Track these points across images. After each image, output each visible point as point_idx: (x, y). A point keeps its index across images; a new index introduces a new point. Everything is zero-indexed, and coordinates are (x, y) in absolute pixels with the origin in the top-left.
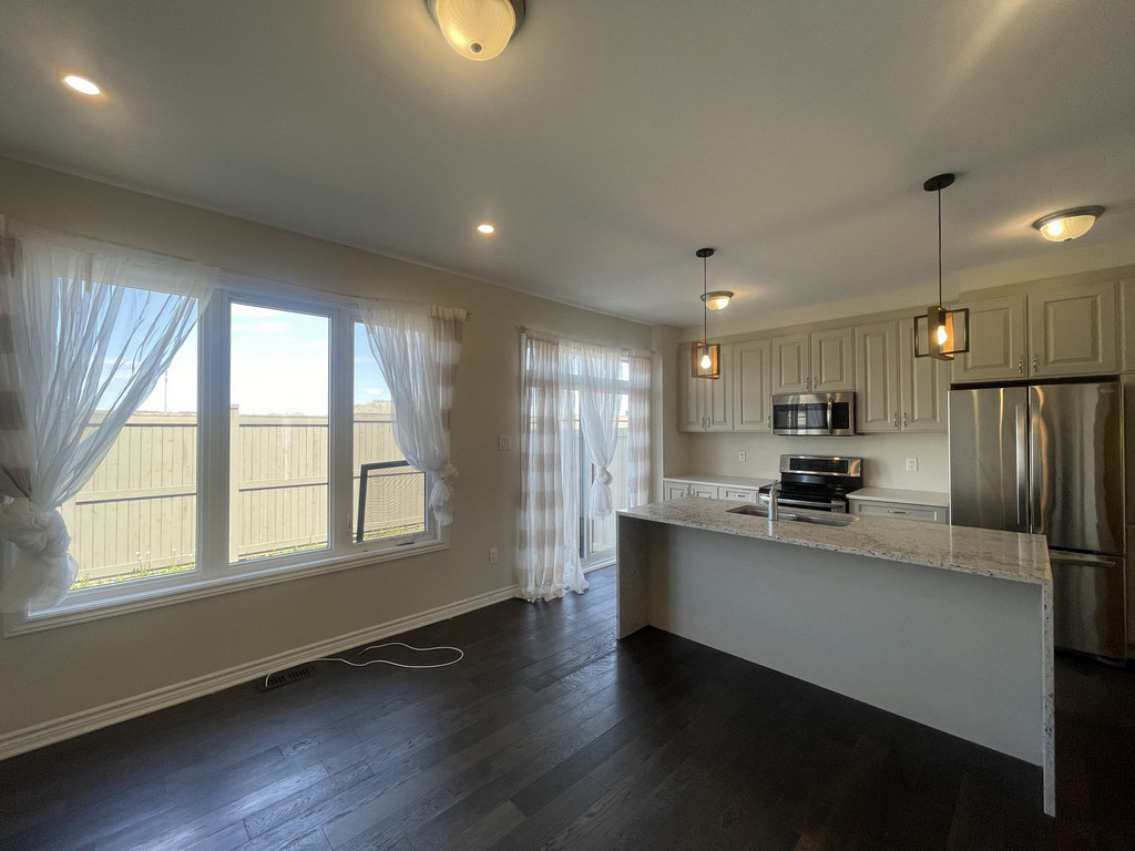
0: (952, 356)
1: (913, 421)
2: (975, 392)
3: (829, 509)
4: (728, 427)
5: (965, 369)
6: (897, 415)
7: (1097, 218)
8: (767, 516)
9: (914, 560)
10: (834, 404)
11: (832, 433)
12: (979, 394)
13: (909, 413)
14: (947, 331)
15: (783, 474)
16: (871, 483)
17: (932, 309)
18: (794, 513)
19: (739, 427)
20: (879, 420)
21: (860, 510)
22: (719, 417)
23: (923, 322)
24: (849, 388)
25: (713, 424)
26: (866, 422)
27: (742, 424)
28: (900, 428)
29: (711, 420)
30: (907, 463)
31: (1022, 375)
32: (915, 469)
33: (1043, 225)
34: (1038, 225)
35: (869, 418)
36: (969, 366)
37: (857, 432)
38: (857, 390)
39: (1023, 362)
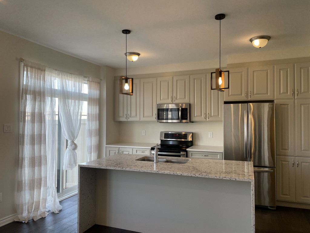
0: (223, 90)
1: (211, 117)
2: (232, 105)
3: (179, 156)
4: (137, 119)
5: (229, 96)
6: (206, 114)
7: (268, 40)
8: (153, 161)
9: (210, 176)
10: (182, 109)
11: (181, 122)
12: (233, 106)
13: (210, 113)
14: (222, 79)
15: (161, 140)
16: (196, 144)
17: (217, 70)
18: (165, 158)
19: (142, 119)
20: (199, 116)
21: (192, 156)
22: (133, 114)
23: (214, 75)
24: (188, 102)
25: (131, 117)
26: (194, 117)
27: (144, 117)
28: (206, 120)
29: (130, 115)
30: (209, 135)
31: (246, 99)
32: (212, 137)
33: (253, 41)
34: (251, 40)
35: (195, 115)
36: (230, 94)
37: (191, 121)
38: (191, 103)
39: (247, 94)
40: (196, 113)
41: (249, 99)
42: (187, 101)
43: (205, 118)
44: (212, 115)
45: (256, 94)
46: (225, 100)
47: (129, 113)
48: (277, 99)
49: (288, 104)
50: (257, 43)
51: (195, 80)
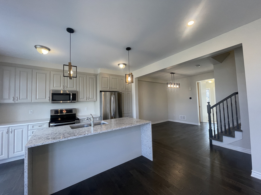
2: (103, 92)
3: (74, 123)
6: (87, 97)
7: (126, 66)
10: (72, 94)
11: (71, 102)
15: (51, 115)
19: (34, 101)
20: (83, 98)
22: (23, 95)
25: (20, 99)
26: (80, 99)
27: (36, 99)
28: (87, 100)
29: (18, 98)
30: (85, 109)
32: (87, 110)
34: (119, 65)
36: (103, 87)
37: (78, 101)
38: (77, 91)
39: (110, 88)
40: (81, 96)
41: (111, 90)
42: (74, 89)
43: (87, 99)
44: (90, 98)
45: (113, 88)
46: (100, 90)
47: (17, 95)
48: (120, 91)
49: (124, 93)
50: (122, 66)
51: (80, 78)
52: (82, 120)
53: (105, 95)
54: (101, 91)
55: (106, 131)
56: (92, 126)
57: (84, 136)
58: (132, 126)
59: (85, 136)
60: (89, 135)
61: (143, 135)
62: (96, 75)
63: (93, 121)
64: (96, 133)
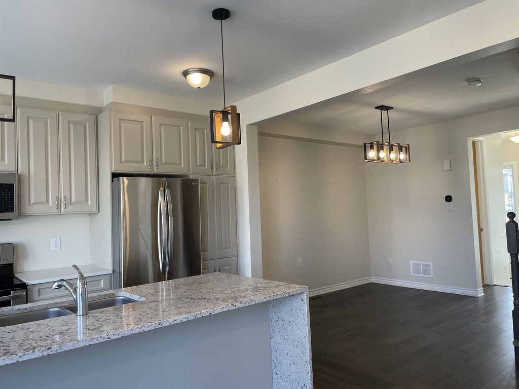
1: (71, 204)
5: (121, 162)
6: (58, 198)
7: (211, 79)
13: (68, 197)
20: (42, 203)
21: (39, 295)
24: (11, 168)
26: (30, 205)
28: (60, 211)
30: (52, 244)
31: (150, 170)
32: (58, 248)
33: (189, 74)
34: (186, 73)
35: (32, 201)
36: (123, 159)
37: (21, 215)
38: (20, 171)
39: (152, 161)
40: (33, 195)
41: (155, 171)
42: (6, 166)
43: (58, 206)
44: (73, 200)
45: (165, 163)
48: (193, 174)
49: (206, 183)
50: (197, 80)
51: (31, 122)
52: (39, 290)
53: (133, 191)
54: (115, 176)
55: (137, 331)
56: (80, 311)
57: (45, 353)
58: (238, 305)
59: (49, 352)
60: (65, 349)
61: (277, 338)
62: (95, 113)
63: (84, 294)
64: (95, 342)
